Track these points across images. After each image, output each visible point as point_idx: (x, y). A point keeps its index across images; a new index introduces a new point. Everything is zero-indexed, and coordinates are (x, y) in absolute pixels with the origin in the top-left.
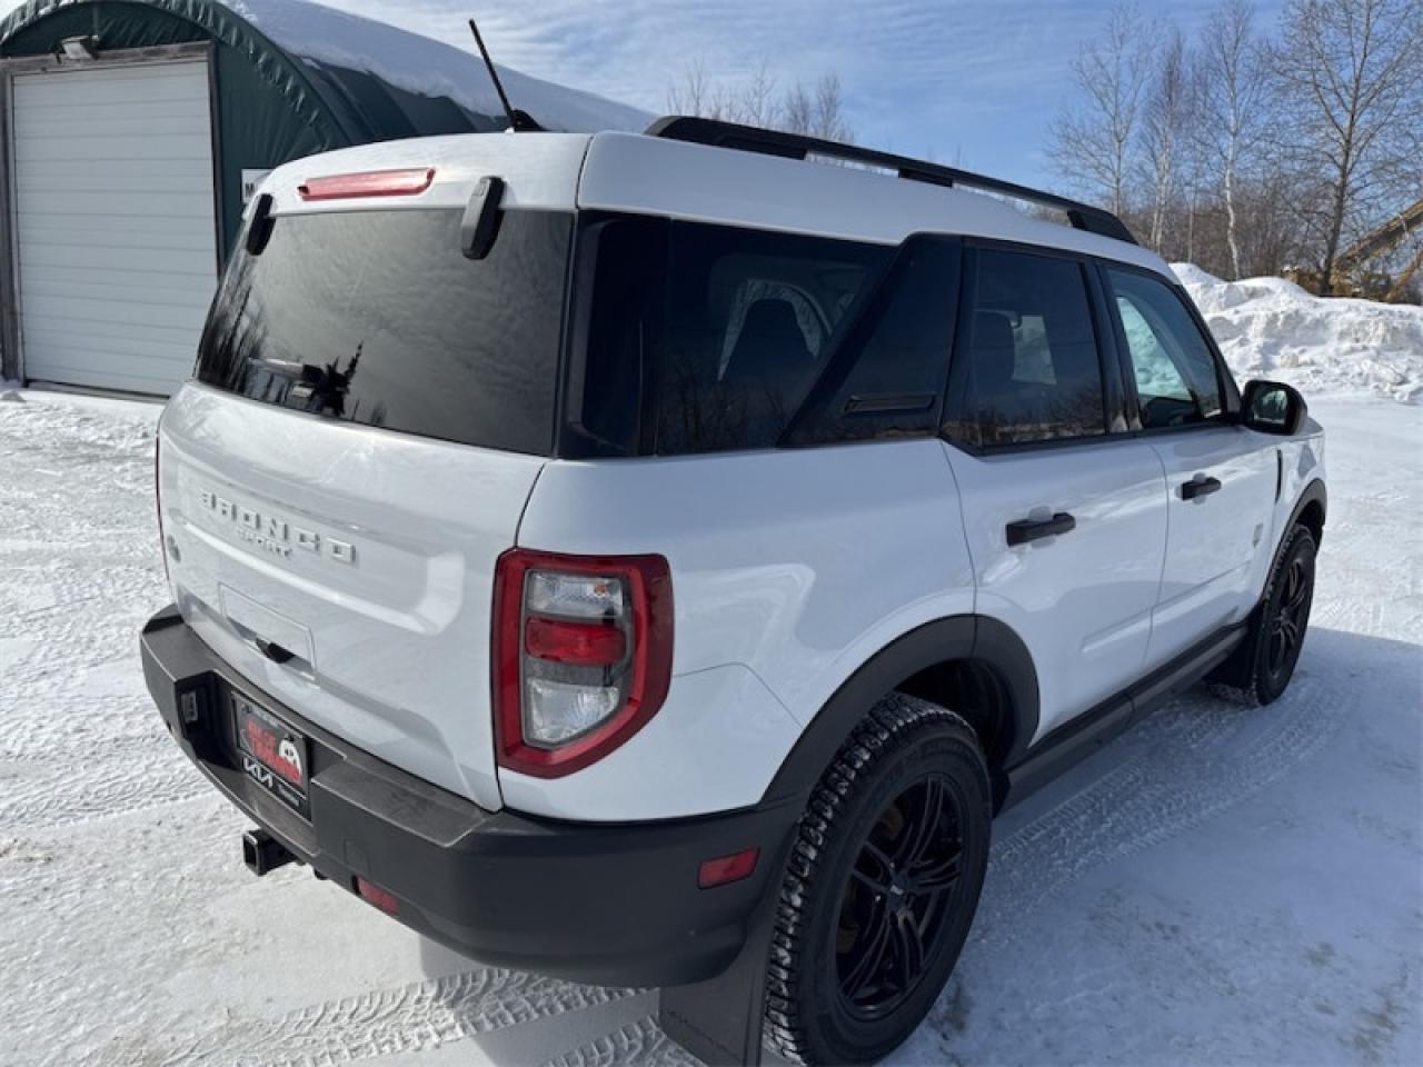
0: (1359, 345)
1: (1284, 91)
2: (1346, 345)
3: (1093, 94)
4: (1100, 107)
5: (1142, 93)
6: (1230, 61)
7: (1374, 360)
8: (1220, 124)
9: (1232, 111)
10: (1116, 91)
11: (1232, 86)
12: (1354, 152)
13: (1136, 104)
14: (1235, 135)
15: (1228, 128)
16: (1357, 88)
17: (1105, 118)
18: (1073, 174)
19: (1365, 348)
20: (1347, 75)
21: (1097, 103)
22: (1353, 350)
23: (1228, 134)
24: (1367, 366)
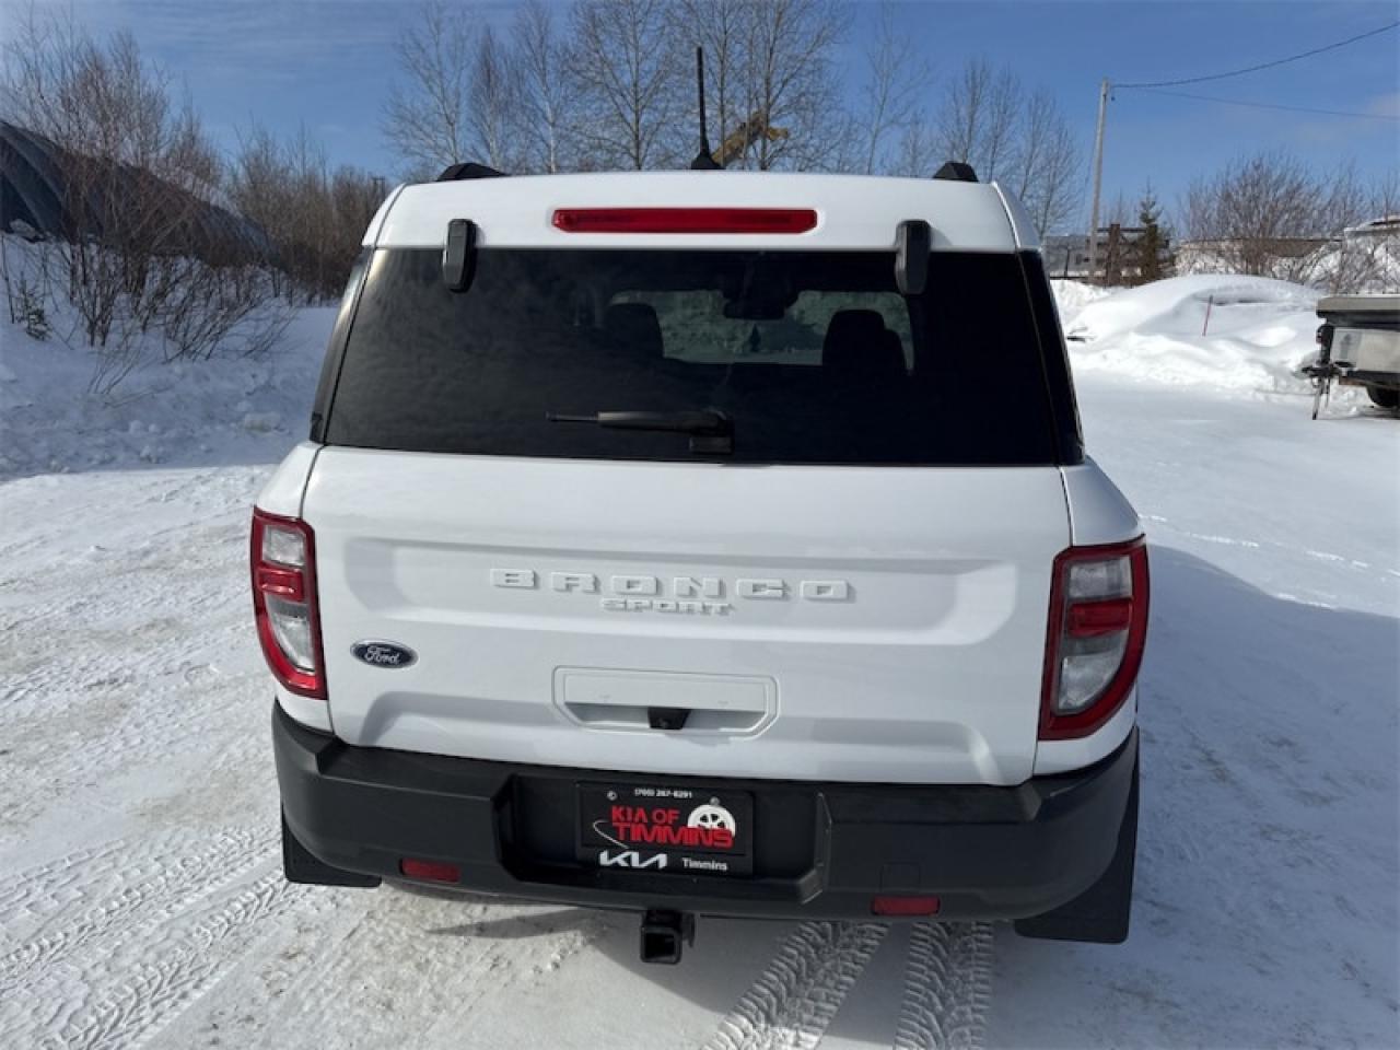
0: (698, 311)
1: (582, 88)
2: (689, 312)
3: (419, 77)
4: (427, 89)
5: (464, 81)
6: (539, 57)
7: (712, 321)
8: (536, 115)
9: (547, 104)
10: (440, 74)
11: (544, 81)
12: (644, 145)
13: (461, 90)
14: (553, 125)
15: (546, 119)
16: (636, 93)
17: (433, 101)
18: (413, 154)
19: (702, 314)
20: (627, 79)
21: (425, 87)
22: (693, 316)
23: (546, 124)
24: (707, 327)
